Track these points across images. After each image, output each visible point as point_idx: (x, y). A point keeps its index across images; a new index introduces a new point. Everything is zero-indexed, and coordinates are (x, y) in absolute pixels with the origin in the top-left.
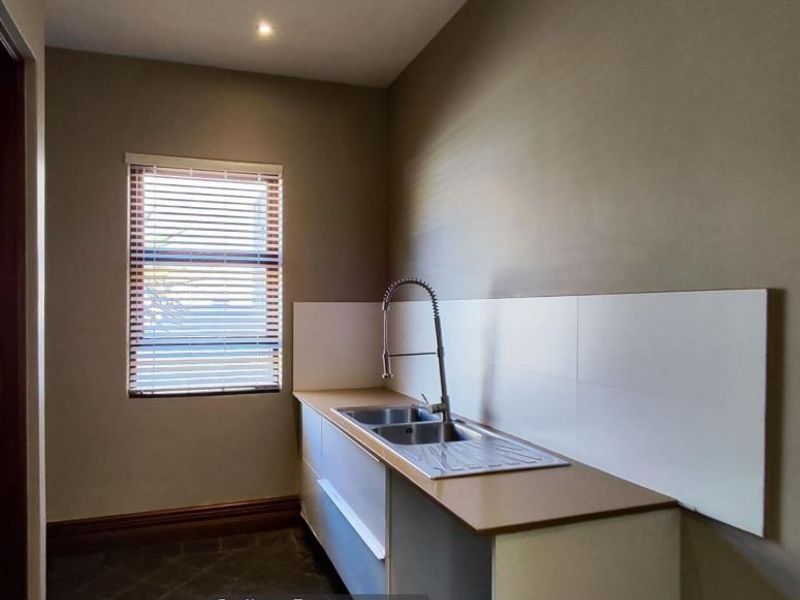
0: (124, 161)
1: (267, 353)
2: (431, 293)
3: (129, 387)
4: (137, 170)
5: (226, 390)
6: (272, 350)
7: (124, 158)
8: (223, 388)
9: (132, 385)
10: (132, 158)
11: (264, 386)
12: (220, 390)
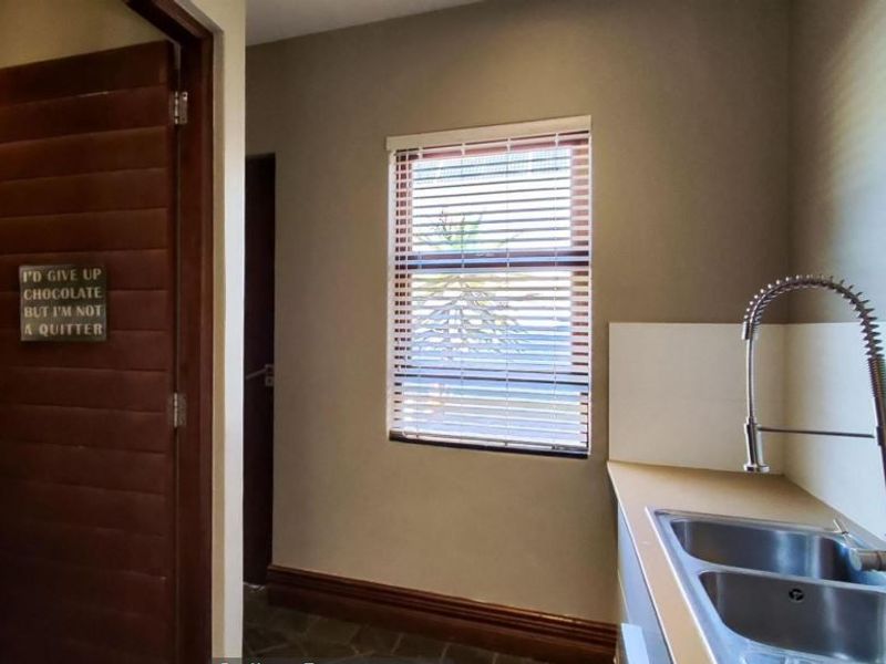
0: (385, 148)
1: (573, 398)
2: (860, 306)
3: (391, 426)
4: (405, 157)
5: (510, 445)
6: (578, 393)
7: (385, 144)
8: (506, 442)
9: (397, 423)
10: (395, 143)
11: (567, 448)
12: (502, 444)
